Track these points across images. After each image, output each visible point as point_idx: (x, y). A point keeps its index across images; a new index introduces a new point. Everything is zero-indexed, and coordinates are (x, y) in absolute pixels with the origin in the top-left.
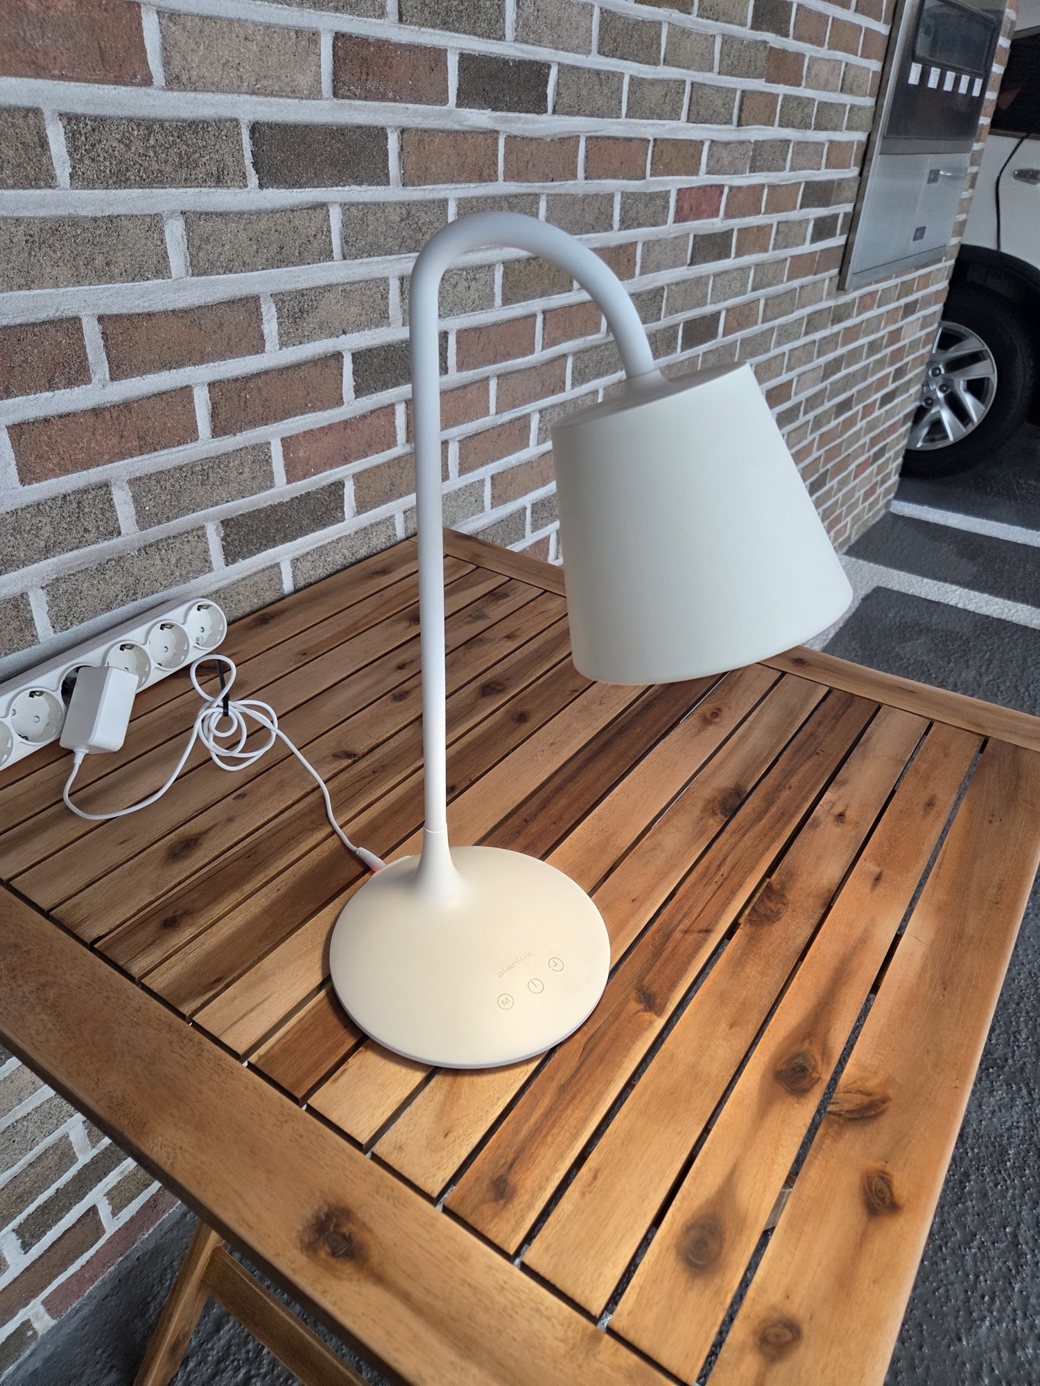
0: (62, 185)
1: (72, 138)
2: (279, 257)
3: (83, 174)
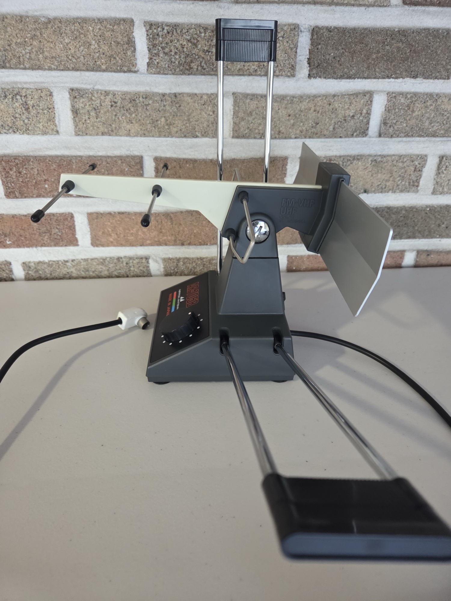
0: (140, 70)
1: (152, 39)
2: (313, 130)
3: (158, 63)
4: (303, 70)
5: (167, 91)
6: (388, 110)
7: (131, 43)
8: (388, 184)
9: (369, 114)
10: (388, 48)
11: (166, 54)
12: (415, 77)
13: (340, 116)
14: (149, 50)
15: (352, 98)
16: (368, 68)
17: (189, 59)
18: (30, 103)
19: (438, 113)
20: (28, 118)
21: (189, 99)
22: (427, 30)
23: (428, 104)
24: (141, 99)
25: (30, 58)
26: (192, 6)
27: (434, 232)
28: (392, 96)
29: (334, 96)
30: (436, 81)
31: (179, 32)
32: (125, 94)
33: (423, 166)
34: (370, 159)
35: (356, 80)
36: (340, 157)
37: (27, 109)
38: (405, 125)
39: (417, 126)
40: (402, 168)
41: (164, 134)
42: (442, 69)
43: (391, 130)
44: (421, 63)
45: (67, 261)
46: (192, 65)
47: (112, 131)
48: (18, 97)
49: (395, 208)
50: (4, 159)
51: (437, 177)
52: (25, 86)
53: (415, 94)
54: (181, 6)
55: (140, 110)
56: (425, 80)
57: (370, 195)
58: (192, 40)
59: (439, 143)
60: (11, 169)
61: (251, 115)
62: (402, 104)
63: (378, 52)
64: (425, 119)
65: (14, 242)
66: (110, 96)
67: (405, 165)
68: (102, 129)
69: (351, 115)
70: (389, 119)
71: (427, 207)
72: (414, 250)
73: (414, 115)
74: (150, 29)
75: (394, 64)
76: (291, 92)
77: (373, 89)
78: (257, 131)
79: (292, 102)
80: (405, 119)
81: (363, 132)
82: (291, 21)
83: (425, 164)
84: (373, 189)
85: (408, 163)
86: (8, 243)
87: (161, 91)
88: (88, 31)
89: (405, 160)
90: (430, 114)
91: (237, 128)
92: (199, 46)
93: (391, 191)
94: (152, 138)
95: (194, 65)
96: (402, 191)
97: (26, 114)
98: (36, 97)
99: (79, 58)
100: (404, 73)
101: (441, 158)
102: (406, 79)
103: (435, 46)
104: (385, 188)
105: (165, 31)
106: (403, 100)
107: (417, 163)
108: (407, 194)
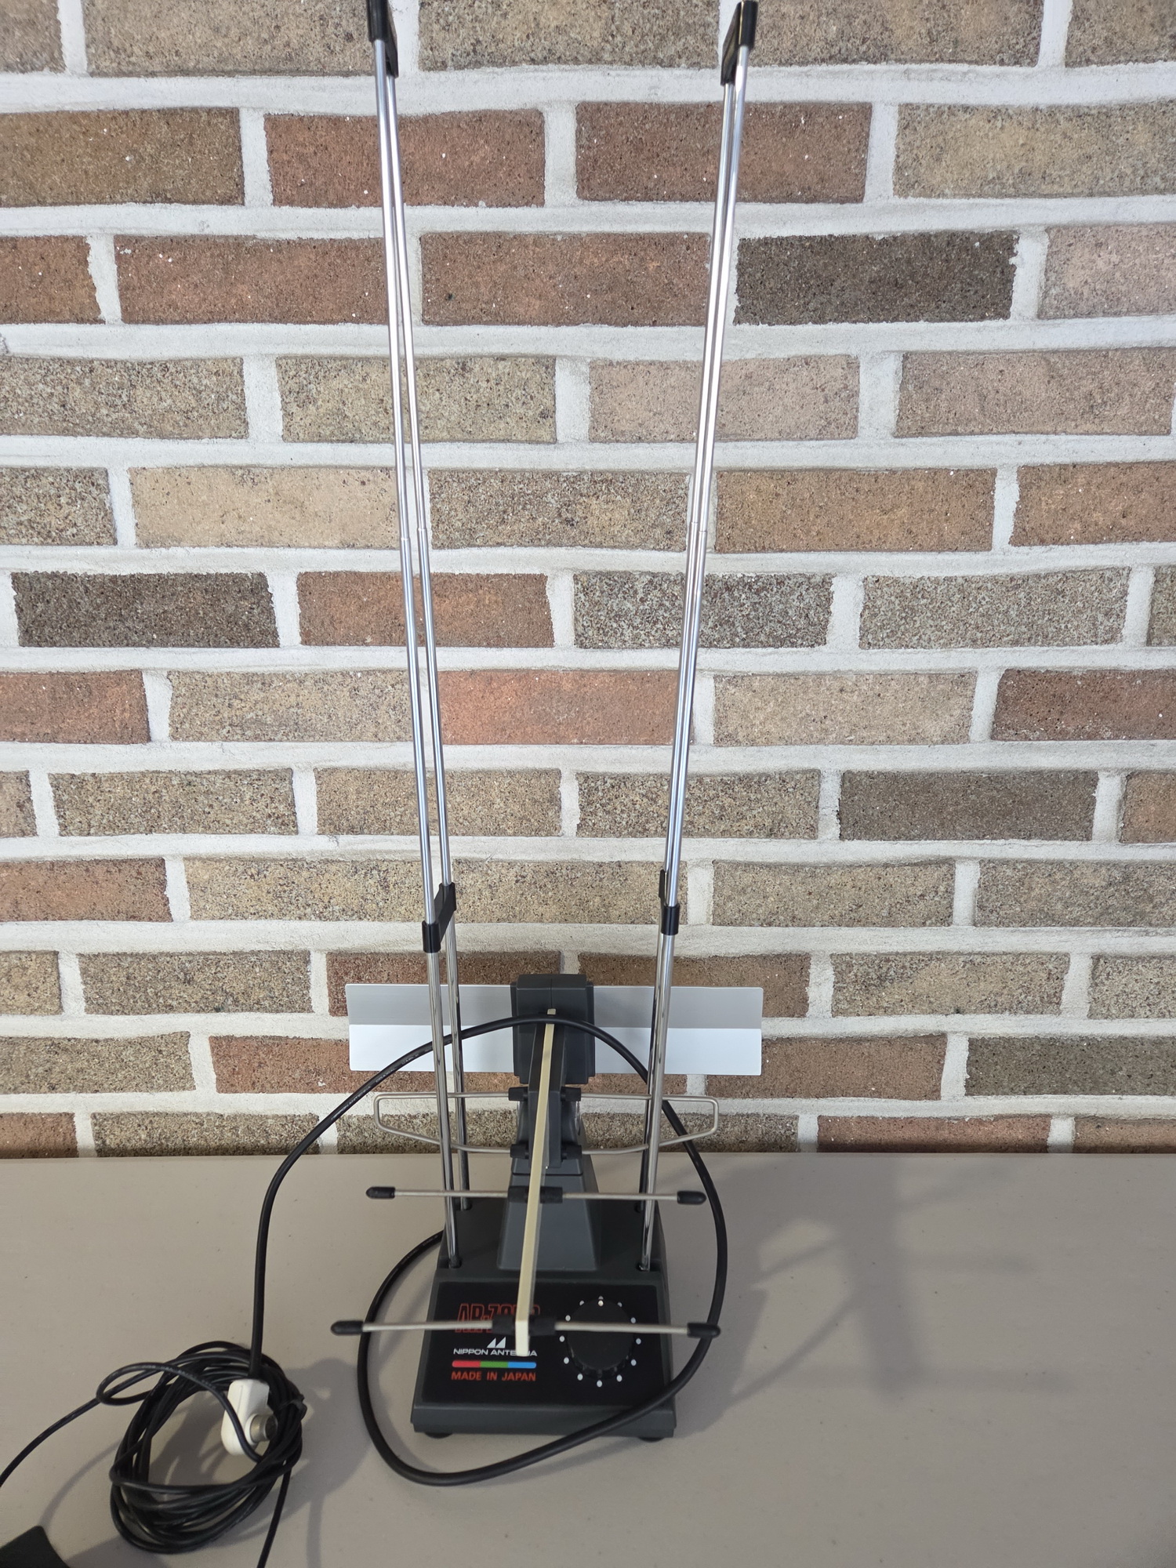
4: (830, 827)
5: (607, 860)
6: (984, 887)
7: (555, 801)
8: (1000, 1000)
9: (950, 892)
10: (973, 797)
11: (608, 812)
12: (1029, 838)
13: (898, 895)
14: (582, 808)
15: (917, 869)
16: (942, 824)
17: (644, 819)
18: (392, 879)
19: (1077, 891)
20: (385, 901)
21: (642, 871)
22: (1038, 774)
23: (1058, 876)
24: (564, 871)
25: (401, 822)
26: (650, 751)
27: (1105, 1084)
28: (989, 866)
29: (886, 866)
30: (1067, 843)
31: (629, 785)
32: (539, 864)
33: (1065, 971)
34: (962, 959)
35: (923, 841)
36: (905, 955)
37: (386, 888)
38: (1018, 909)
39: (1041, 910)
40: (1023, 974)
41: (597, 919)
42: (1074, 827)
43: (993, 917)
44: (1035, 818)
45: (415, 1117)
46: (647, 826)
47: (515, 916)
48: (375, 872)
49: (1019, 1040)
50: (339, 958)
51: (1094, 991)
52: (387, 857)
53: (1031, 863)
54: (634, 751)
55: (561, 886)
56: (1046, 842)
57: (967, 1016)
58: (650, 795)
59: (1088, 934)
60: (346, 974)
61: (745, 893)
62: (1009, 878)
63: (957, 804)
64: (1053, 901)
65: (330, 1085)
66: (516, 869)
67: (1029, 968)
68: (498, 914)
69: (919, 893)
70: (987, 900)
71: (1082, 1039)
72: (1070, 1116)
73: (1033, 894)
74: (585, 781)
75: (985, 820)
76: (812, 859)
77: (953, 855)
78: (754, 916)
79: (813, 875)
80: (1017, 901)
81: (945, 918)
82: (806, 765)
83: (1067, 968)
84: (973, 1008)
85: (1035, 966)
86: (320, 1084)
87: (596, 860)
88: (491, 787)
89: (1028, 961)
90: (1064, 893)
91: (719, 911)
92: (660, 802)
93: (1007, 1012)
94: (577, 925)
95: (651, 827)
96: (1028, 1012)
97: (383, 894)
98: (401, 871)
99: (473, 820)
100: (1006, 833)
101: (1097, 959)
102: (1011, 841)
103: (1056, 795)
104: (996, 1005)
105: (608, 785)
106: (1009, 872)
107: (1051, 967)
108: (1039, 1016)
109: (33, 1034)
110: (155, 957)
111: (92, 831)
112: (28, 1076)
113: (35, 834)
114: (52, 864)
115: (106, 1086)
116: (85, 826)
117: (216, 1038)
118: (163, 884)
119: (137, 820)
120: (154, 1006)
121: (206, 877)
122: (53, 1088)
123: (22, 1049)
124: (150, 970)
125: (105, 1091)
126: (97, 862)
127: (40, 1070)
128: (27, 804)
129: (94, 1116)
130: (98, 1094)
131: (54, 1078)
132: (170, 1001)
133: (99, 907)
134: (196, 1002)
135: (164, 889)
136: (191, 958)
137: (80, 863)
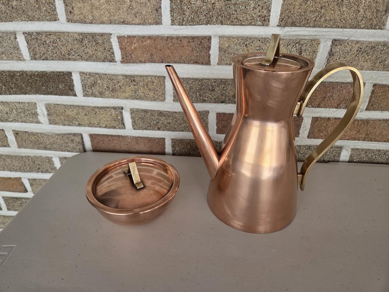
32: (370, 43)
66: (359, 44)
94: (377, 72)
98: (309, 45)
109: (153, 109)
110: (202, 80)
111: (184, 23)
112: (150, 124)
113: (161, 24)
114: (167, 37)
115: (177, 129)
116: (181, 21)
117: (219, 113)
118: (209, 48)
119: (204, 17)
120: (199, 100)
121: (227, 45)
122: (159, 129)
123: (149, 114)
124: (199, 85)
125: (177, 131)
126: (185, 37)
127: (155, 122)
128: (159, 9)
129: (172, 139)
130: (174, 132)
131: (159, 125)
132: (205, 98)
133: (183, 58)
134: (215, 99)
135: (209, 50)
136: (215, 81)
137: (178, 38)
